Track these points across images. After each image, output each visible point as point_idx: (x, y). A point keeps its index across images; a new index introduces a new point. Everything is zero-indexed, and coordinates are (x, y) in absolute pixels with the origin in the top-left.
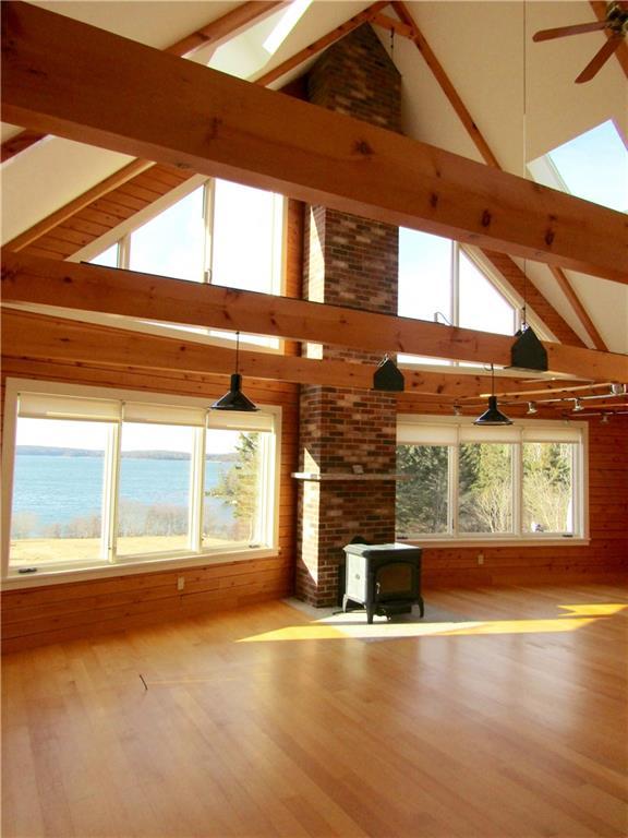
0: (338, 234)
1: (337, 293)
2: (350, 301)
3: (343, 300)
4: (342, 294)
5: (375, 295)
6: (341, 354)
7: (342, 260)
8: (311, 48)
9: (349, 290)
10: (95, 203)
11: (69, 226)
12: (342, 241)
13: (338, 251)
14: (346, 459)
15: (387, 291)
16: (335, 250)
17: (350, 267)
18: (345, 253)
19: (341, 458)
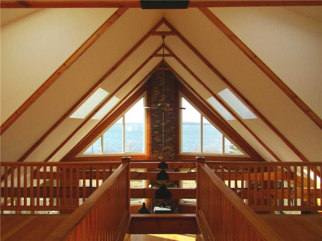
0: (155, 124)
1: (155, 140)
2: (159, 142)
3: (157, 142)
4: (157, 140)
5: (167, 139)
6: (157, 156)
7: (157, 131)
8: (146, 77)
9: (159, 139)
10: (94, 131)
11: (88, 138)
12: (156, 126)
13: (156, 129)
14: (159, 183)
15: (171, 137)
16: (154, 129)
17: (159, 132)
18: (157, 129)
19: (157, 183)
